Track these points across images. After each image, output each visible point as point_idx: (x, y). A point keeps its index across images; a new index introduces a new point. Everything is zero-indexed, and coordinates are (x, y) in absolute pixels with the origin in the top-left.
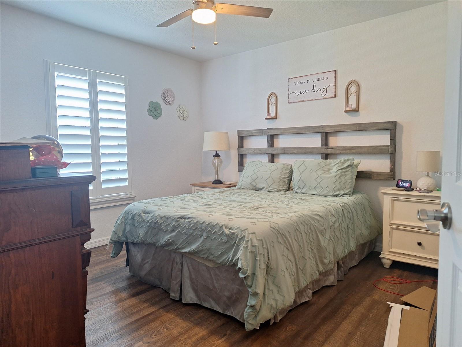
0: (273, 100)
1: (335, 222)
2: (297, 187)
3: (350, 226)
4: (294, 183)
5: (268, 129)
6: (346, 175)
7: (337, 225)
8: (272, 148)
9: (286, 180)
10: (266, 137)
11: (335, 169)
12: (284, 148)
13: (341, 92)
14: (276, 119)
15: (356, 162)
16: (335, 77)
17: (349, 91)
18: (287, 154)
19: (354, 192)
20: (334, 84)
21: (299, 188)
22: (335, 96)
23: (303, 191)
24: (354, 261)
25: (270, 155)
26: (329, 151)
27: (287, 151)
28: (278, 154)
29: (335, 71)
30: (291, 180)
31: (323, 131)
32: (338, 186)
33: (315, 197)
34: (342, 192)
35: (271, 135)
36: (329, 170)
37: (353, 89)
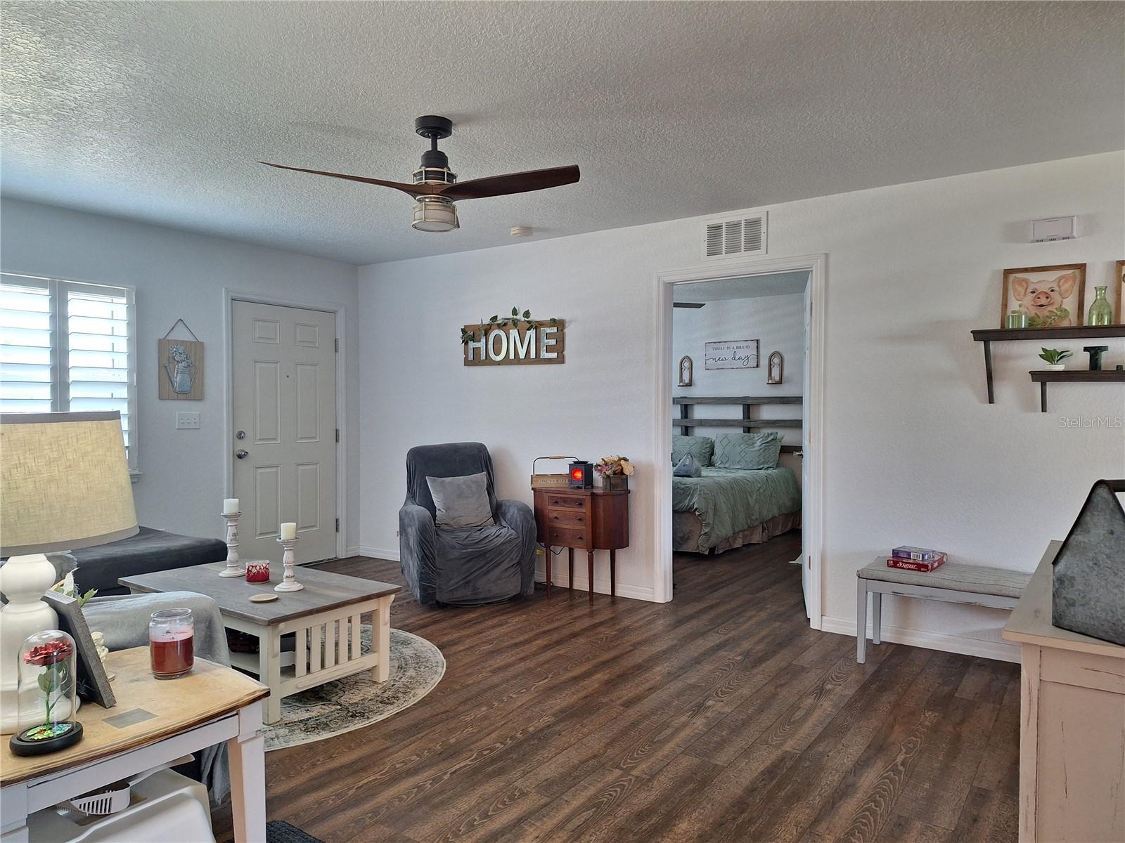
0: (686, 364)
1: (760, 487)
2: (720, 462)
3: (774, 495)
4: (716, 457)
5: (681, 398)
6: (770, 449)
7: (762, 491)
8: (686, 420)
9: (707, 455)
10: (679, 406)
11: (758, 443)
12: (701, 420)
13: (764, 362)
14: (691, 386)
15: (779, 436)
16: (757, 347)
17: (772, 363)
18: (704, 426)
19: (778, 466)
20: (756, 353)
21: (722, 462)
22: (757, 366)
23: (726, 466)
24: (777, 531)
25: (684, 428)
26: (752, 425)
27: (704, 423)
28: (693, 427)
29: (757, 340)
30: (712, 454)
31: (745, 403)
32: (762, 460)
33: (739, 471)
34: (766, 466)
35: (685, 405)
36: (753, 443)
37: (776, 360)
